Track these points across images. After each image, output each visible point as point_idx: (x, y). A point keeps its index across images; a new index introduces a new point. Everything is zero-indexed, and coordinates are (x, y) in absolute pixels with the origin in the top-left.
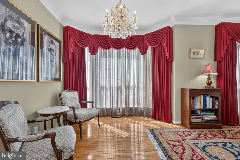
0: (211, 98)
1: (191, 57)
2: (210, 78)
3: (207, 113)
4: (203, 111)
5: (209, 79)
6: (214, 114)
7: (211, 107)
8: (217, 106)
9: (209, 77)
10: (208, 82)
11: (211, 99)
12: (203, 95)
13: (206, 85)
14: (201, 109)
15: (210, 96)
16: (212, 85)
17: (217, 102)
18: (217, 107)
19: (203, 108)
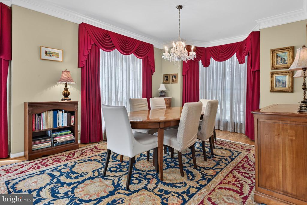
0: (65, 113)
1: (42, 58)
2: (68, 87)
3: (60, 133)
4: (54, 131)
5: (66, 89)
6: (71, 133)
7: (65, 124)
8: (72, 122)
9: (66, 86)
10: (64, 92)
11: (65, 115)
12: (54, 110)
13: (63, 97)
14: (50, 129)
15: (64, 111)
16: (69, 97)
17: (73, 117)
18: (72, 124)
19: (53, 128)
